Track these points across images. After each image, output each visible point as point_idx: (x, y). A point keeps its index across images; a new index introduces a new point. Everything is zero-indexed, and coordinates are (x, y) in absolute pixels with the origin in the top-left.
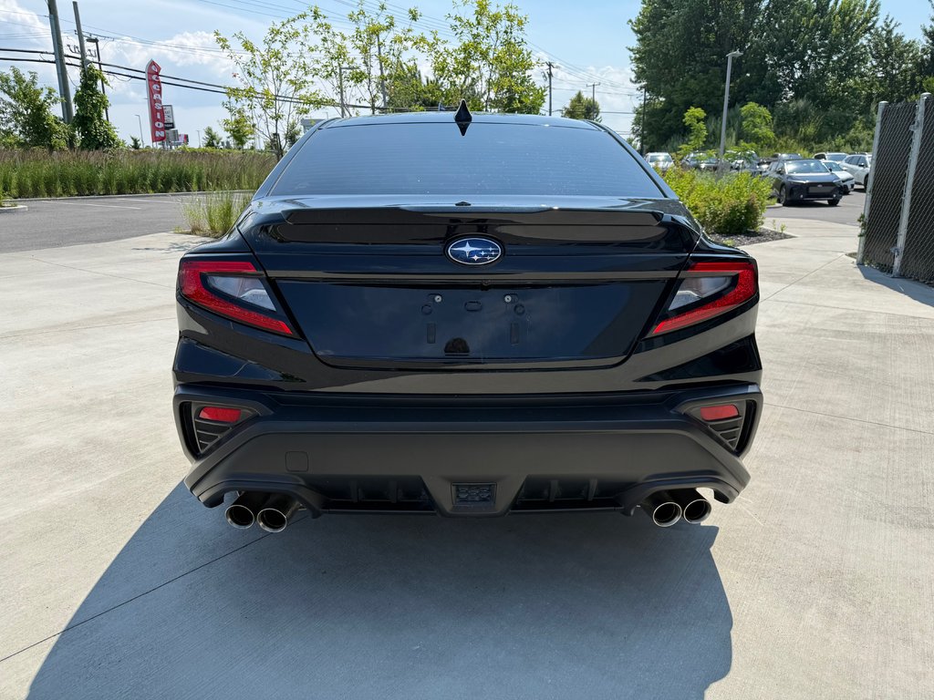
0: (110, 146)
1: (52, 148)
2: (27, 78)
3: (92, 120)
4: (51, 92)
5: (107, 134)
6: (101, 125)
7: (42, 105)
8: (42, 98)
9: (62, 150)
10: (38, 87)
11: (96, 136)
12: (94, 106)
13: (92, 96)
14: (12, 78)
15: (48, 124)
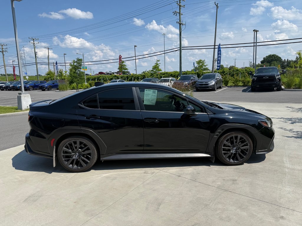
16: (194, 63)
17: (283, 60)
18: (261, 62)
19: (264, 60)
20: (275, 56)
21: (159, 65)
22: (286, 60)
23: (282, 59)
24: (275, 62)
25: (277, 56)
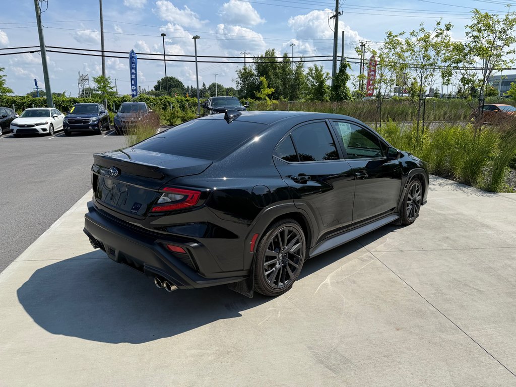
0: (346, 99)
1: (323, 100)
2: (319, 68)
3: (340, 87)
4: (328, 74)
5: (346, 93)
6: (344, 89)
7: (323, 80)
8: (324, 77)
9: (327, 101)
10: (322, 73)
11: (340, 94)
12: (342, 80)
13: (342, 75)
14: (314, 69)
15: (324, 89)
16: (35, 80)
17: (186, 86)
18: (155, 87)
19: (159, 85)
20: (174, 80)
21: (3, 79)
22: (190, 87)
23: (184, 86)
24: (175, 89)
25: (177, 81)
